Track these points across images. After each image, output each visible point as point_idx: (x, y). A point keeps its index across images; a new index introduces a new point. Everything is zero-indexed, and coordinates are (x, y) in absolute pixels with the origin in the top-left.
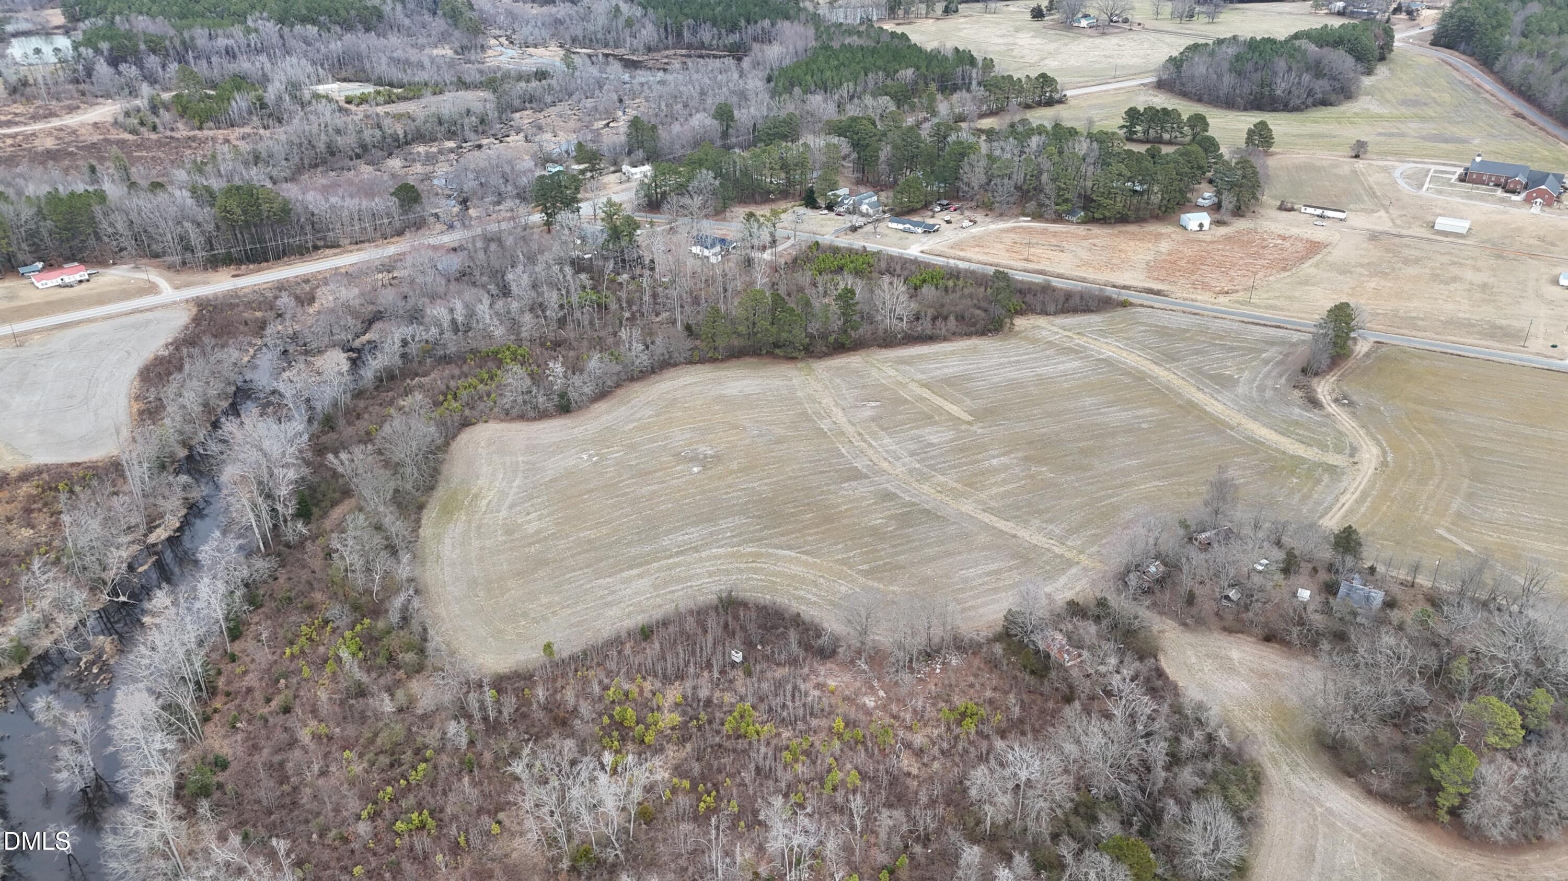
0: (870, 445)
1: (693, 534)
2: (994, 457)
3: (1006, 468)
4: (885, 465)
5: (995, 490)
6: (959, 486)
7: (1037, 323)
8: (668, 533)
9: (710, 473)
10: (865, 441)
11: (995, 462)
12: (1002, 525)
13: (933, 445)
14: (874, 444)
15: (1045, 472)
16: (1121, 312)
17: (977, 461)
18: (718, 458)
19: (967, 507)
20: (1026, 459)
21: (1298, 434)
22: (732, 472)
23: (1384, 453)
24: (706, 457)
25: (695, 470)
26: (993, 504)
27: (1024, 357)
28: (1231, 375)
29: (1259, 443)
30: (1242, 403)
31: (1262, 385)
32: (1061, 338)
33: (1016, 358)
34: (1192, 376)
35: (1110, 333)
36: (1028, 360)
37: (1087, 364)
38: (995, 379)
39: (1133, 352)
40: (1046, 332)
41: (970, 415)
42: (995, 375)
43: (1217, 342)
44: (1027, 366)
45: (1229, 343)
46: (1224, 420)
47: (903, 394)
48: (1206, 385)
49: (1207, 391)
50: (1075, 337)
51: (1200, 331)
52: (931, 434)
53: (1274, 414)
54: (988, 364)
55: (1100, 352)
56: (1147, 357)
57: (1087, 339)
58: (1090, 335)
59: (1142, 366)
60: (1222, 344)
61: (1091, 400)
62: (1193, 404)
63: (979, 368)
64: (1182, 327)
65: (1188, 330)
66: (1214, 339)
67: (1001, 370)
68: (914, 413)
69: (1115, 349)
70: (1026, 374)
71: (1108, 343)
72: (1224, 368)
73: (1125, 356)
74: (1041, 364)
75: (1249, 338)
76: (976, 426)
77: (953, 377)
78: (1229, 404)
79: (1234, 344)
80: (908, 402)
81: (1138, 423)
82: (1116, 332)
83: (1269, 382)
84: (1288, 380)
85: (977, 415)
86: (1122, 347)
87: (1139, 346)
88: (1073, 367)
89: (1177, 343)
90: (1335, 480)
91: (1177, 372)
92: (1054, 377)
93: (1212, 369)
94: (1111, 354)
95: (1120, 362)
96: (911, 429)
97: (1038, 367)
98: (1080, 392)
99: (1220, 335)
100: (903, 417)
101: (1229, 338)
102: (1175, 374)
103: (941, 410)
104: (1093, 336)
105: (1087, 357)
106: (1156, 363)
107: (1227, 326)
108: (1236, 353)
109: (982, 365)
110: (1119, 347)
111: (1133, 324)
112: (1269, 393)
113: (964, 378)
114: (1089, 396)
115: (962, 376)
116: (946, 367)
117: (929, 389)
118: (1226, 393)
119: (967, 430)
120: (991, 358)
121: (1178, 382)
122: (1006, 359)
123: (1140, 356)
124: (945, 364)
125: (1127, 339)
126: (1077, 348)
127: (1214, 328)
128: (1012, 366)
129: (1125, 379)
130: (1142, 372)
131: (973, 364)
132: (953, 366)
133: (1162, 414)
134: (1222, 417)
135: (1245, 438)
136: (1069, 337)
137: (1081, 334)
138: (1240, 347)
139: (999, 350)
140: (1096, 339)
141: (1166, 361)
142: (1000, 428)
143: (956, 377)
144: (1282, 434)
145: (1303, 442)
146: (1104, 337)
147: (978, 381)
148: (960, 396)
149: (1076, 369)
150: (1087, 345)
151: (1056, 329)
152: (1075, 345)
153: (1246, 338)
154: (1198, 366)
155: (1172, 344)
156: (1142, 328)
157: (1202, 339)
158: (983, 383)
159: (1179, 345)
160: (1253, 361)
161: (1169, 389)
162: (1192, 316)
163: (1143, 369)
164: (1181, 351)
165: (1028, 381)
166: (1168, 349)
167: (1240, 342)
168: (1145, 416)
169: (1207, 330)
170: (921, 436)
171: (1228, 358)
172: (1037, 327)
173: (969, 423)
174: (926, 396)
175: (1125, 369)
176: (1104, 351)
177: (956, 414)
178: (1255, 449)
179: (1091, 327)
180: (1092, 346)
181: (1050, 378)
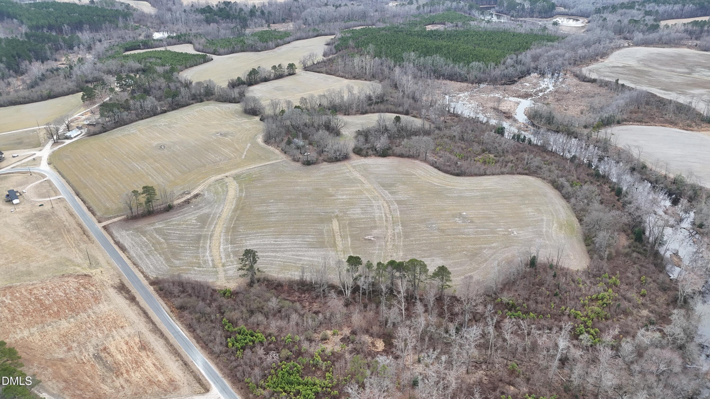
0: (385, 215)
1: (467, 194)
2: (343, 199)
3: (342, 195)
4: (385, 205)
5: (354, 189)
6: (365, 192)
8: (477, 196)
9: (459, 212)
10: (387, 217)
11: (344, 197)
12: (362, 179)
13: (361, 208)
14: (383, 215)
15: (331, 190)
17: (350, 199)
18: (454, 216)
19: (368, 186)
20: (332, 196)
22: (449, 210)
24: (459, 218)
26: (359, 185)
27: (267, 254)
28: (195, 220)
29: (241, 191)
30: (216, 206)
31: (195, 210)
32: (230, 265)
33: (272, 254)
34: (210, 224)
35: (199, 263)
36: (268, 252)
37: (244, 242)
38: (298, 241)
39: (210, 246)
40: (231, 273)
41: (332, 221)
42: (296, 244)
43: (163, 240)
44: (273, 247)
45: (160, 238)
46: (237, 201)
47: (350, 243)
48: (213, 219)
49: (218, 215)
50: (221, 264)
51: (156, 250)
52: (358, 214)
53: (216, 198)
54: (290, 253)
55: (225, 250)
56: (208, 241)
57: (217, 262)
58: (211, 265)
59: (220, 236)
60: (164, 239)
61: (273, 219)
62: (235, 210)
63: (298, 251)
64: (158, 255)
65: (160, 254)
66: (160, 243)
67: (289, 246)
68: (355, 228)
69: (214, 251)
70: (281, 240)
71: (211, 256)
72: (190, 225)
73: (217, 245)
74: (265, 247)
75: (145, 239)
76: (335, 214)
77: (317, 248)
78: (222, 207)
79: (158, 237)
80: (352, 236)
81: (273, 203)
82: (195, 263)
83: (191, 210)
84: (183, 208)
85: (329, 220)
86: (208, 252)
87: (200, 250)
88: (253, 241)
89: (180, 246)
90: (243, 174)
91: (212, 228)
92: (271, 235)
93: (196, 225)
94: (222, 247)
95: (227, 240)
96: (363, 218)
97: (269, 244)
98: (272, 224)
99: (153, 245)
100: (361, 226)
101: (154, 241)
102: (214, 228)
103: (342, 227)
104: (210, 262)
105: (237, 247)
106: (211, 236)
107: (137, 250)
108: (170, 231)
109: (294, 253)
110: (211, 252)
111: (176, 267)
112: (200, 205)
113: (311, 246)
114: (271, 221)
115: (311, 248)
116: (312, 257)
117: (335, 242)
118: (213, 212)
119: (341, 212)
120: (284, 258)
121: (221, 223)
122: (278, 255)
123: (210, 243)
124: (311, 259)
125: (197, 257)
126: (232, 256)
127: (146, 251)
128: (280, 248)
129: (241, 229)
130: (227, 232)
131: (297, 255)
132: (308, 256)
133: (256, 207)
134: (235, 202)
135: (243, 192)
136: (223, 266)
137: (214, 266)
138: (160, 234)
139: (272, 264)
140: (213, 260)
141: (206, 237)
142: (327, 211)
143: (315, 248)
144: (227, 191)
145: (227, 187)
146: (205, 262)
147: (308, 242)
148: (325, 234)
149: (254, 239)
150: (223, 257)
151: (221, 275)
152: (230, 258)
153: (147, 239)
154: (198, 229)
155: (184, 247)
156: (177, 262)
157: (165, 246)
158: (307, 240)
159: (182, 245)
160: (171, 225)
161: (231, 219)
162: (139, 262)
163: (222, 234)
164: (188, 241)
165: (286, 235)
166: (191, 244)
167: (155, 238)
168: (265, 206)
169: (152, 250)
170: (362, 213)
171: (178, 230)
172: (228, 279)
173: (337, 216)
174: (340, 239)
175: (231, 236)
176: (222, 250)
177: (337, 223)
178: (246, 188)
179: (200, 271)
180: (223, 255)
181: (273, 235)
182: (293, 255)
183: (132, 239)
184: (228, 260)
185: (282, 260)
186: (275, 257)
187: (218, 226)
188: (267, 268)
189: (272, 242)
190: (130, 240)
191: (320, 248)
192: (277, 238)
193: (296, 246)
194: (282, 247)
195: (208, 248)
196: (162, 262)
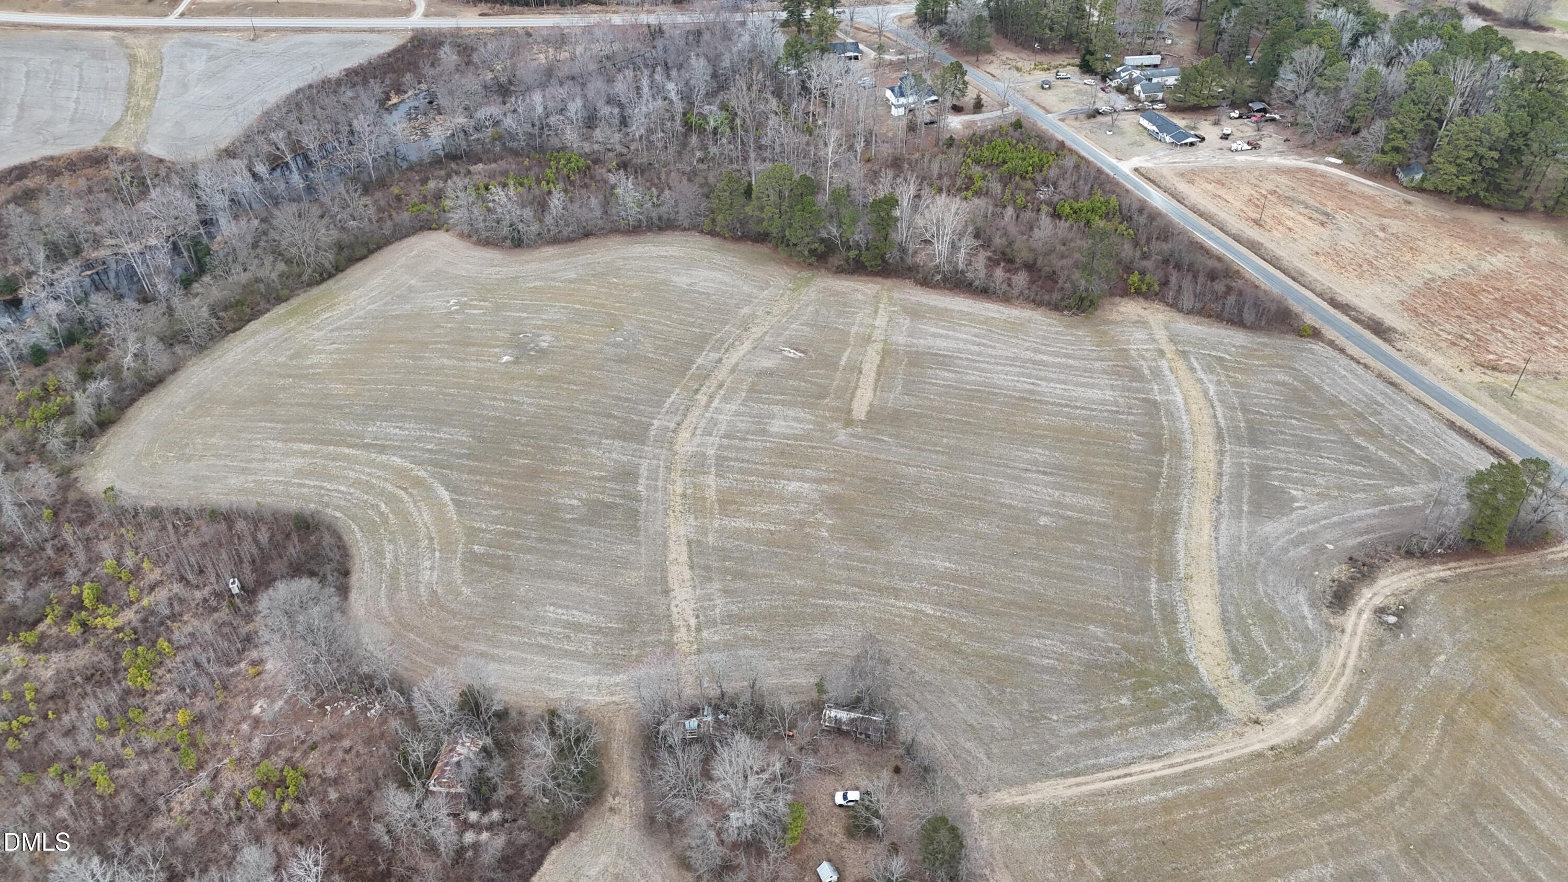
0: (709, 404)
1: (405, 431)
2: (802, 479)
3: (794, 499)
4: (684, 436)
5: (739, 522)
6: (713, 499)
7: (1151, 319)
8: (389, 418)
9: (512, 368)
10: (711, 397)
11: (793, 486)
12: (678, 570)
13: (765, 433)
14: (715, 404)
15: (824, 526)
16: (1286, 343)
17: (778, 476)
18: (542, 354)
19: (681, 529)
20: (832, 499)
21: (1247, 635)
22: (531, 376)
23: (1332, 729)
24: (534, 348)
25: (505, 359)
26: (712, 539)
27: (1058, 360)
28: (1294, 499)
29: (1170, 619)
30: (1244, 548)
31: (1314, 534)
32: (1147, 350)
33: (1045, 358)
34: (1238, 476)
35: (1225, 368)
36: (1054, 365)
37: (1121, 400)
38: (973, 376)
39: (1213, 407)
40: (1140, 335)
41: (869, 412)
42: (982, 371)
43: (1360, 441)
44: (1041, 373)
45: (1372, 448)
46: (1174, 562)
47: (846, 354)
48: (1236, 498)
49: (1224, 507)
50: (1169, 356)
51: (1360, 415)
52: (785, 418)
53: (1260, 587)
54: (1000, 353)
55: (1167, 390)
56: (1223, 423)
57: (1180, 364)
58: (1193, 360)
59: (1193, 433)
60: (1359, 446)
61: (1039, 453)
62: (1170, 519)
63: (979, 354)
64: (1342, 398)
65: (1343, 404)
66: (1360, 433)
67: (1000, 368)
68: (815, 383)
69: (1195, 393)
70: (1019, 385)
71: (1200, 381)
72: (1304, 483)
73: (1194, 408)
74: (1062, 377)
75: (1417, 451)
76: (849, 430)
77: (932, 354)
78: (1223, 541)
79: (1380, 453)
80: (834, 366)
81: (1042, 513)
82: (1235, 370)
83: (1328, 536)
84: (1363, 545)
85: (874, 417)
86: (1211, 393)
87: (1236, 401)
88: (1095, 397)
89: (1295, 418)
90: (1183, 731)
91: (1227, 462)
92: (1047, 403)
93: (1283, 479)
94: (1179, 399)
95: (1171, 415)
96: (777, 403)
97: (1052, 380)
98: (1045, 437)
99: (1380, 431)
100: (796, 383)
101: (1385, 441)
102: (1220, 463)
103: (849, 392)
104: (1196, 365)
105: (1138, 391)
106: (1219, 437)
107: (1414, 421)
108: (1358, 468)
109: (990, 351)
110: (1206, 393)
111: (1278, 366)
112: (1303, 550)
113: (943, 360)
114: (1045, 447)
115: (945, 356)
116: (947, 337)
117: (883, 360)
118: (1245, 523)
119: (831, 431)
120: (1016, 346)
121: (1205, 476)
122: (1030, 354)
123: (1215, 416)
124: (951, 333)
125: (1236, 384)
126: (1146, 372)
127: (1386, 416)
128: (1023, 367)
129: (1136, 443)
130: (1176, 442)
131: (984, 345)
132: (957, 339)
133: (1100, 513)
134: (1181, 556)
135: (1161, 602)
136: (1162, 353)
137: (1184, 354)
138: (1380, 461)
139: (1044, 338)
140: (1193, 369)
141: (1238, 439)
142: (871, 444)
143: (936, 354)
144: (1225, 622)
145: (1234, 650)
146: (1210, 370)
147: (950, 371)
148: (899, 383)
149: (1094, 402)
150: (1167, 372)
151: (1161, 335)
152: (1150, 368)
153: (1412, 451)
154: (1271, 464)
155: (1285, 417)
156: (1281, 377)
157: (1343, 425)
158: (952, 375)
159: (1294, 422)
160: (1364, 491)
161: (1175, 481)
162: (1381, 386)
163: (1188, 437)
164: (1282, 433)
165: (1006, 395)
166: (1270, 423)
167: (1392, 452)
168: (1071, 507)
169: (1371, 415)
170: (772, 416)
171: (1333, 471)
172: (1142, 323)
173: (849, 423)
174: (866, 367)
175: (1163, 428)
176: (1176, 390)
177: (855, 405)
178: (1147, 625)
179: (1214, 349)
180: (1170, 377)
181: (1040, 401)
182: (994, 347)
183: (1461, 458)
184: (1154, 364)
185: (1020, 342)
186: (1036, 351)
187: (1212, 466)
188: (1057, 333)
189: (1044, 384)
190: (1463, 455)
191: (924, 354)
192: (1031, 392)
193: (983, 365)
194: (1018, 369)
195: (1216, 403)
196: (1323, 381)
